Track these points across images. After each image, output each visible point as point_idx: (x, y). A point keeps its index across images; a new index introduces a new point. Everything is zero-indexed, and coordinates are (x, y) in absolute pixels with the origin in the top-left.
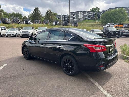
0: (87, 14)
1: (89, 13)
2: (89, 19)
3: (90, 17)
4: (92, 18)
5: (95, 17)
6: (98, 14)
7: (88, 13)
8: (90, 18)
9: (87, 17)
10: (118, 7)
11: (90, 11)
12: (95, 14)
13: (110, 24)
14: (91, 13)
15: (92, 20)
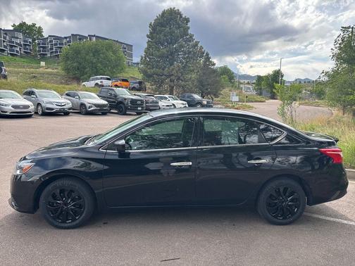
0: (5, 38)
1: (13, 37)
2: (11, 54)
3: (16, 49)
4: (22, 52)
5: (30, 50)
6: (39, 44)
7: (6, 34)
8: (17, 52)
9: (5, 46)
10: (94, 36)
11: (12, 28)
12: (30, 40)
13: (101, 78)
14: (17, 38)
15: (22, 60)
